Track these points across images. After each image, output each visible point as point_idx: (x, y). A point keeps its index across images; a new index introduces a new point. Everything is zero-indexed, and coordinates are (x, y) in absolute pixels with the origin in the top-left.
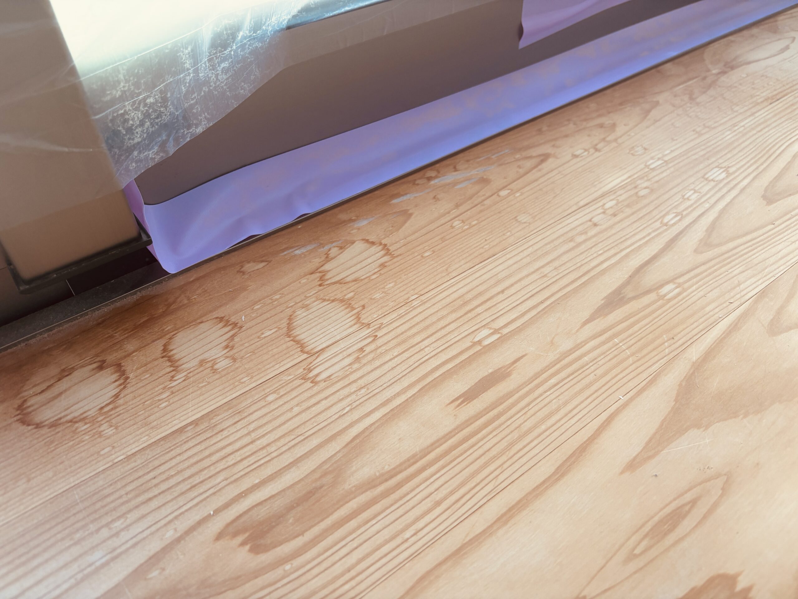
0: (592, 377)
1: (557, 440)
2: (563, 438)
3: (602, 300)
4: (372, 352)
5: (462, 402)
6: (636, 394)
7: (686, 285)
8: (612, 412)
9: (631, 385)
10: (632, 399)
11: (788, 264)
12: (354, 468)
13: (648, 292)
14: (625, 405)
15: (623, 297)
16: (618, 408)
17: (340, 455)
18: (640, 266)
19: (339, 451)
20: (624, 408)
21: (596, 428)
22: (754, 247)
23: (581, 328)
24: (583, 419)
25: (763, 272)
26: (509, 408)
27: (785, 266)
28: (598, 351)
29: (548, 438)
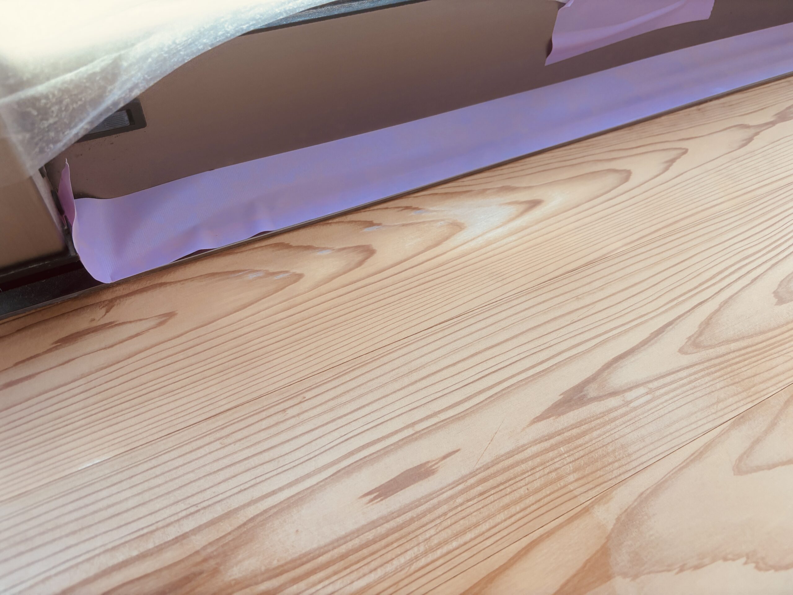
0: (522, 491)
1: (465, 563)
2: (472, 561)
3: (560, 395)
4: (294, 417)
5: (375, 498)
6: (565, 521)
7: (658, 393)
8: (534, 538)
9: (563, 508)
10: (560, 527)
11: (780, 385)
12: (240, 557)
13: (614, 394)
14: (549, 534)
15: (585, 395)
16: (541, 536)
17: (230, 538)
18: (613, 359)
19: (229, 533)
20: (548, 536)
21: (511, 555)
22: (747, 356)
23: (528, 426)
24: (499, 542)
25: (748, 391)
26: (424, 514)
27: (775, 388)
28: (538, 460)
29: (456, 559)
